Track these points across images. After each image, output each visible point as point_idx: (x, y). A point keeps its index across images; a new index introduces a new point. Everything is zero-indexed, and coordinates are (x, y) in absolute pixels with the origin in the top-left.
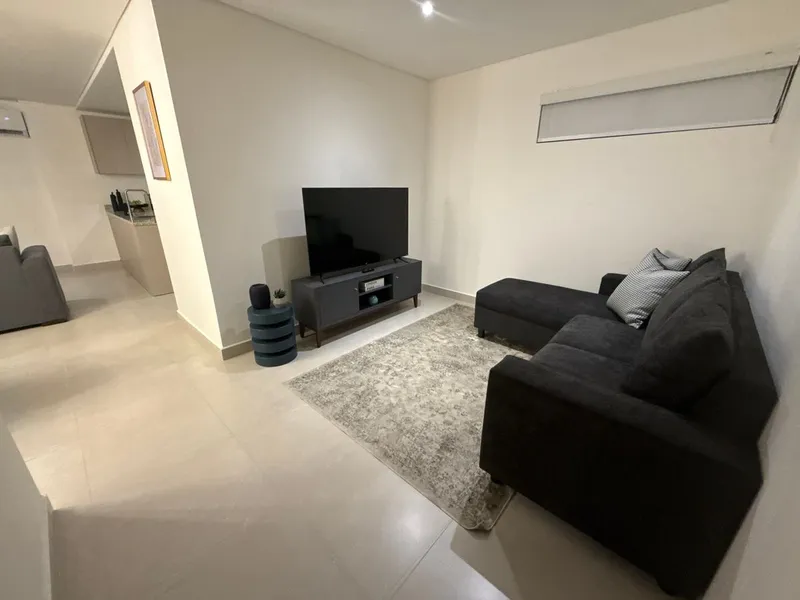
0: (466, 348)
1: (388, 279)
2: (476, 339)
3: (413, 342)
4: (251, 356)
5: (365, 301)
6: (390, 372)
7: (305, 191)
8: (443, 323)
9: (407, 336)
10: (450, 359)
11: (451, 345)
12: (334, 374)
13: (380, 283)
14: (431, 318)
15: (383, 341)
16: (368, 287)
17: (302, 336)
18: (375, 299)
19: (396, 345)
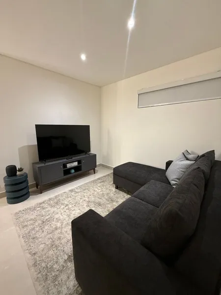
0: (108, 194)
1: (79, 162)
2: (114, 189)
3: (85, 191)
4: (5, 199)
5: (67, 172)
6: (67, 207)
7: (37, 126)
8: (103, 181)
9: (84, 188)
10: (98, 200)
11: (101, 192)
12: (39, 209)
13: (76, 164)
14: (99, 179)
15: (71, 191)
16: (69, 166)
17: (37, 188)
18: (73, 171)
19: (76, 192)
